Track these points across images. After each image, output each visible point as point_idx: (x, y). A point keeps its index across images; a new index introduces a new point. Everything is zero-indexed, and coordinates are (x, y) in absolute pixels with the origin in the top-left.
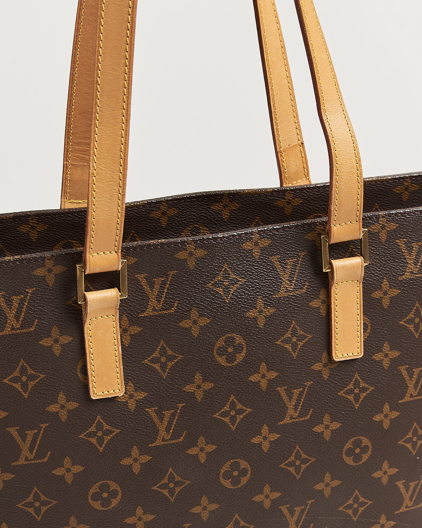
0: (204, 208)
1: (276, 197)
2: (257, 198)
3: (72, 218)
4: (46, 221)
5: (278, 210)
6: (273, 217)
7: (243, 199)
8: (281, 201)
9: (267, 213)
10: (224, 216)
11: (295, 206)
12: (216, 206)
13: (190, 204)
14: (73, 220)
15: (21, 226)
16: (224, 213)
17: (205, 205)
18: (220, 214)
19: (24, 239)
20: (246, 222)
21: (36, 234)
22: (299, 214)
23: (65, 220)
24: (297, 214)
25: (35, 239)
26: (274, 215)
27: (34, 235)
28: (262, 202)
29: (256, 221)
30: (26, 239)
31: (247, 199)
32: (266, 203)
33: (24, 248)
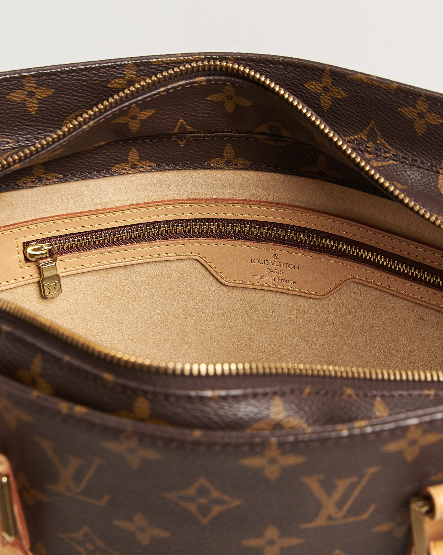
0: (294, 84)
1: (402, 100)
2: (373, 92)
3: (88, 76)
4: (50, 84)
5: (404, 121)
6: (396, 129)
7: (352, 87)
8: (409, 109)
9: (388, 121)
10: (323, 104)
11: (431, 124)
12: (312, 85)
13: (273, 72)
14: (90, 80)
15: (13, 92)
16: (323, 99)
17: (296, 79)
18: (317, 98)
19: (18, 112)
20: (355, 122)
21: (36, 104)
22: (437, 141)
23: (79, 80)
24: (434, 140)
25: (35, 110)
26: (397, 126)
27: (33, 106)
28: (380, 100)
29: (371, 126)
30: (22, 112)
31: (358, 88)
32: (386, 104)
33: (17, 125)
